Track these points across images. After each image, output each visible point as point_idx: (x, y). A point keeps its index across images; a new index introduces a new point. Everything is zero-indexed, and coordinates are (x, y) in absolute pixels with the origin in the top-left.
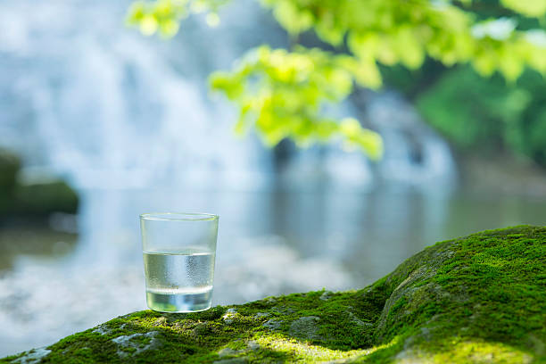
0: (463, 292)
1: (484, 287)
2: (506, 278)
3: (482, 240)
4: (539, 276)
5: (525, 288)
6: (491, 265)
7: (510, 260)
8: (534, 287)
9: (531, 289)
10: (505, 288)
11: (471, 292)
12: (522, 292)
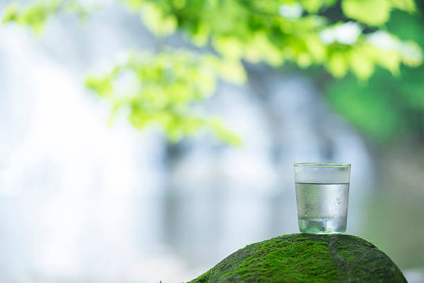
0: (254, 280)
1: (269, 276)
2: (287, 270)
3: (277, 242)
4: (311, 268)
5: (299, 277)
6: (278, 260)
7: (293, 257)
8: (306, 275)
9: (303, 278)
10: (284, 277)
11: (259, 280)
12: (296, 279)
